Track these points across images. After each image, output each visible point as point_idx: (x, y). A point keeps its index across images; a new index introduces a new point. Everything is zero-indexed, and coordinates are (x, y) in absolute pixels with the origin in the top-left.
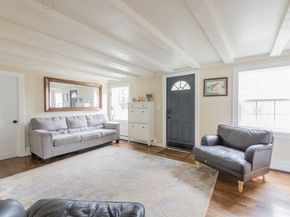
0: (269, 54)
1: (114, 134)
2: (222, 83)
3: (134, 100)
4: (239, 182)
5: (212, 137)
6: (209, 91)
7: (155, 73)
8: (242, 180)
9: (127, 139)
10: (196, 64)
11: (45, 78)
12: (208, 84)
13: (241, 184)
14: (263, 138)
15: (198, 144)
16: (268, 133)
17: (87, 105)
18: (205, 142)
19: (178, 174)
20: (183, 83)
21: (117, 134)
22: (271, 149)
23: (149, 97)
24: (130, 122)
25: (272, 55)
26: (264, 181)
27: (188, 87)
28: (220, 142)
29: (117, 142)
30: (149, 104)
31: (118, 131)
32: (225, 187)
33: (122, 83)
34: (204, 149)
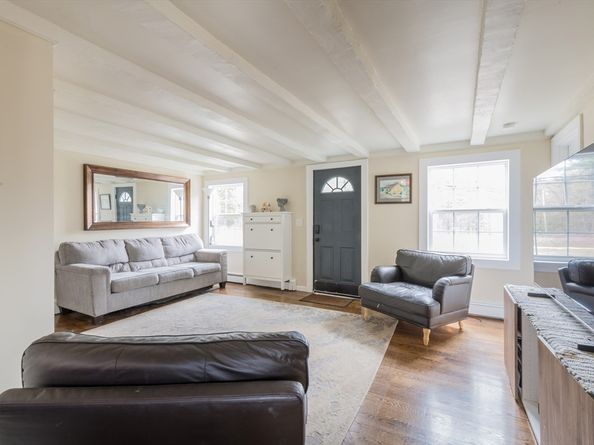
0: (469, 141)
1: (216, 271)
2: (404, 182)
3: (254, 209)
4: (425, 330)
5: (388, 269)
6: (383, 195)
7: (293, 161)
8: (428, 327)
9: (240, 280)
10: (362, 151)
11: (85, 166)
12: (383, 183)
13: (427, 332)
14: (458, 267)
15: (366, 280)
16: (465, 259)
17: (156, 218)
18: (376, 277)
19: (336, 329)
20: (342, 180)
21: (222, 271)
22: (469, 283)
23: (283, 203)
24: (246, 250)
25: (472, 143)
26: (460, 331)
27: (349, 188)
28: (400, 276)
29: (222, 285)
30: (283, 217)
31: (224, 266)
32: (406, 340)
33: (230, 177)
34: (375, 287)
